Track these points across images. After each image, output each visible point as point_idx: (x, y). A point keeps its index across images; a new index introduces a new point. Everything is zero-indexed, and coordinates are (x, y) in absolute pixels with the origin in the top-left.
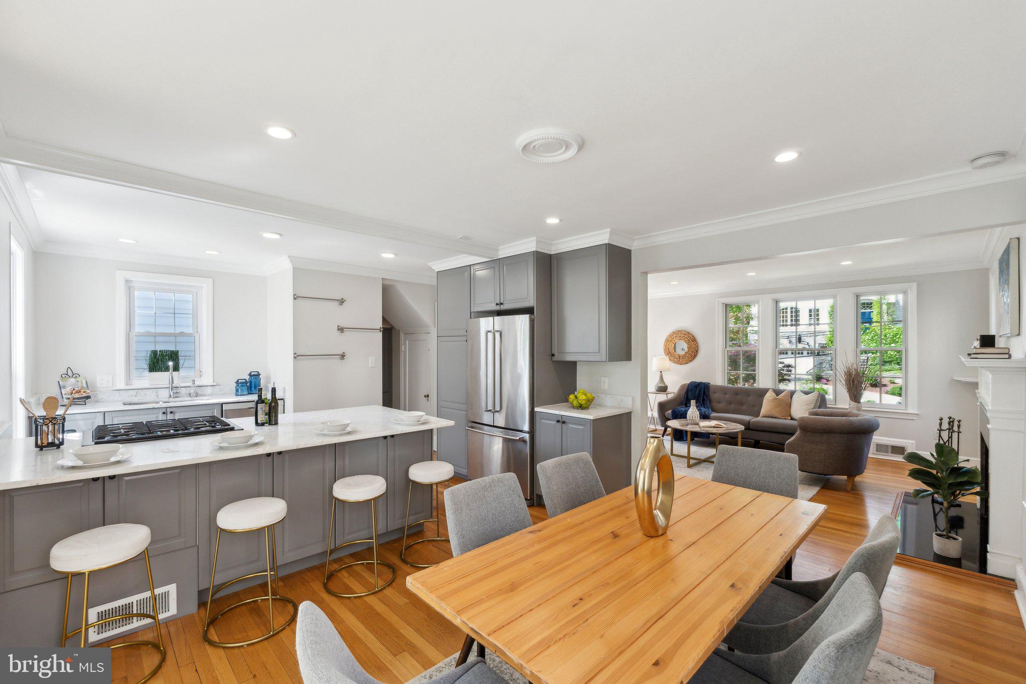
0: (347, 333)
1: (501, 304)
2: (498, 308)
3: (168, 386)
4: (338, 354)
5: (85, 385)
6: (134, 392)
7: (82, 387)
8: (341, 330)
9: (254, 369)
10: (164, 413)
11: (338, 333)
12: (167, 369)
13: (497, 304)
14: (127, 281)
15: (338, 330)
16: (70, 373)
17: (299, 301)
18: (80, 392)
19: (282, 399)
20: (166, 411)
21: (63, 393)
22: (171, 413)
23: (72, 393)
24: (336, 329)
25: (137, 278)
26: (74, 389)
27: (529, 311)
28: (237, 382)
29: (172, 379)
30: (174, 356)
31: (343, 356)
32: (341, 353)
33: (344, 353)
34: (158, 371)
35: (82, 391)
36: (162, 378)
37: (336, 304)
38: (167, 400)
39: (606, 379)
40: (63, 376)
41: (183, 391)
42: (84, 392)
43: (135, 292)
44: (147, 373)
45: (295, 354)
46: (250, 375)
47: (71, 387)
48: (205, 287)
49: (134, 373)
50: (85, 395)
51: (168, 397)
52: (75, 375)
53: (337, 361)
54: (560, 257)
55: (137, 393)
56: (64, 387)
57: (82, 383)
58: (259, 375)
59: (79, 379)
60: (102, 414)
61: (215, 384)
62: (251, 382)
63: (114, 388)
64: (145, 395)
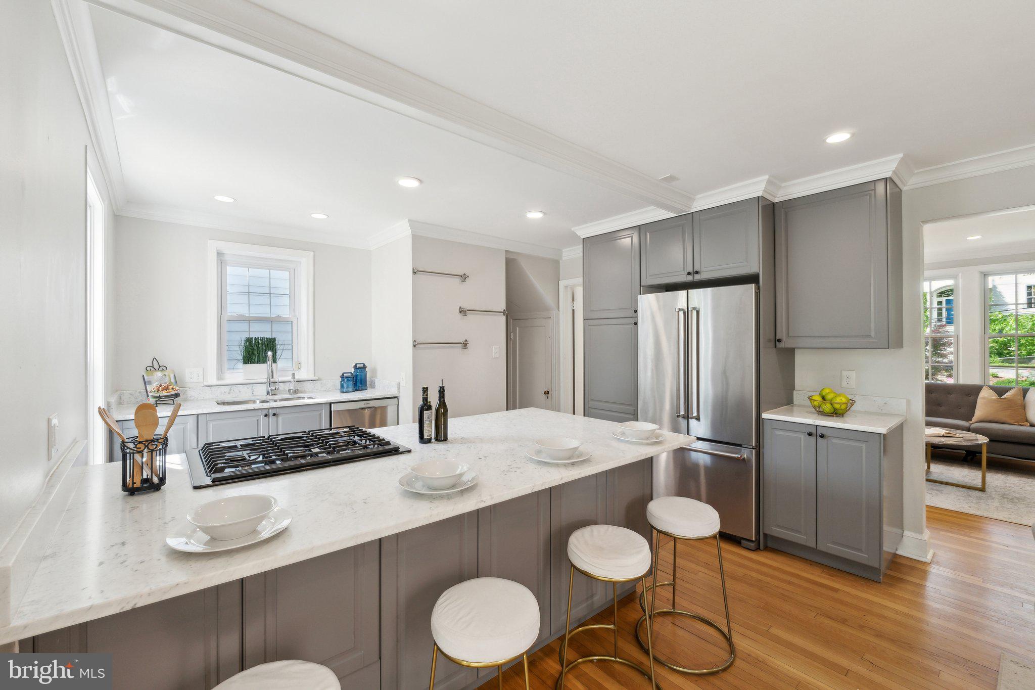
0: (471, 317)
1: (697, 272)
2: (690, 278)
3: (265, 381)
4: (461, 341)
5: (173, 380)
6: (227, 389)
7: (170, 383)
8: (463, 312)
9: (360, 360)
10: (266, 415)
11: (459, 316)
12: (264, 360)
13: (689, 274)
14: (220, 254)
15: (461, 312)
16: (155, 366)
17: (419, 276)
18: (168, 388)
19: (395, 397)
20: (267, 413)
21: (149, 390)
22: (274, 415)
23: (159, 390)
24: (458, 311)
25: (230, 249)
26: (161, 385)
27: (752, 279)
28: (342, 376)
29: (272, 372)
30: (271, 344)
31: (465, 345)
32: (463, 340)
33: (466, 340)
34: (254, 363)
35: (170, 387)
36: (258, 371)
37: (457, 280)
38: (264, 398)
39: (853, 375)
40: (148, 369)
41: (282, 386)
42: (173, 389)
43: (228, 267)
44: (240, 365)
45: (415, 341)
46: (355, 367)
47: (157, 383)
48: (305, 262)
49: (226, 365)
50: (173, 392)
51: (266, 393)
52: (162, 368)
53: (458, 350)
54: (790, 205)
55: (230, 390)
56: (150, 383)
57: (170, 378)
58: (365, 367)
59: (166, 373)
60: (196, 416)
61: (316, 378)
62: (356, 376)
63: (206, 384)
64: (240, 391)
